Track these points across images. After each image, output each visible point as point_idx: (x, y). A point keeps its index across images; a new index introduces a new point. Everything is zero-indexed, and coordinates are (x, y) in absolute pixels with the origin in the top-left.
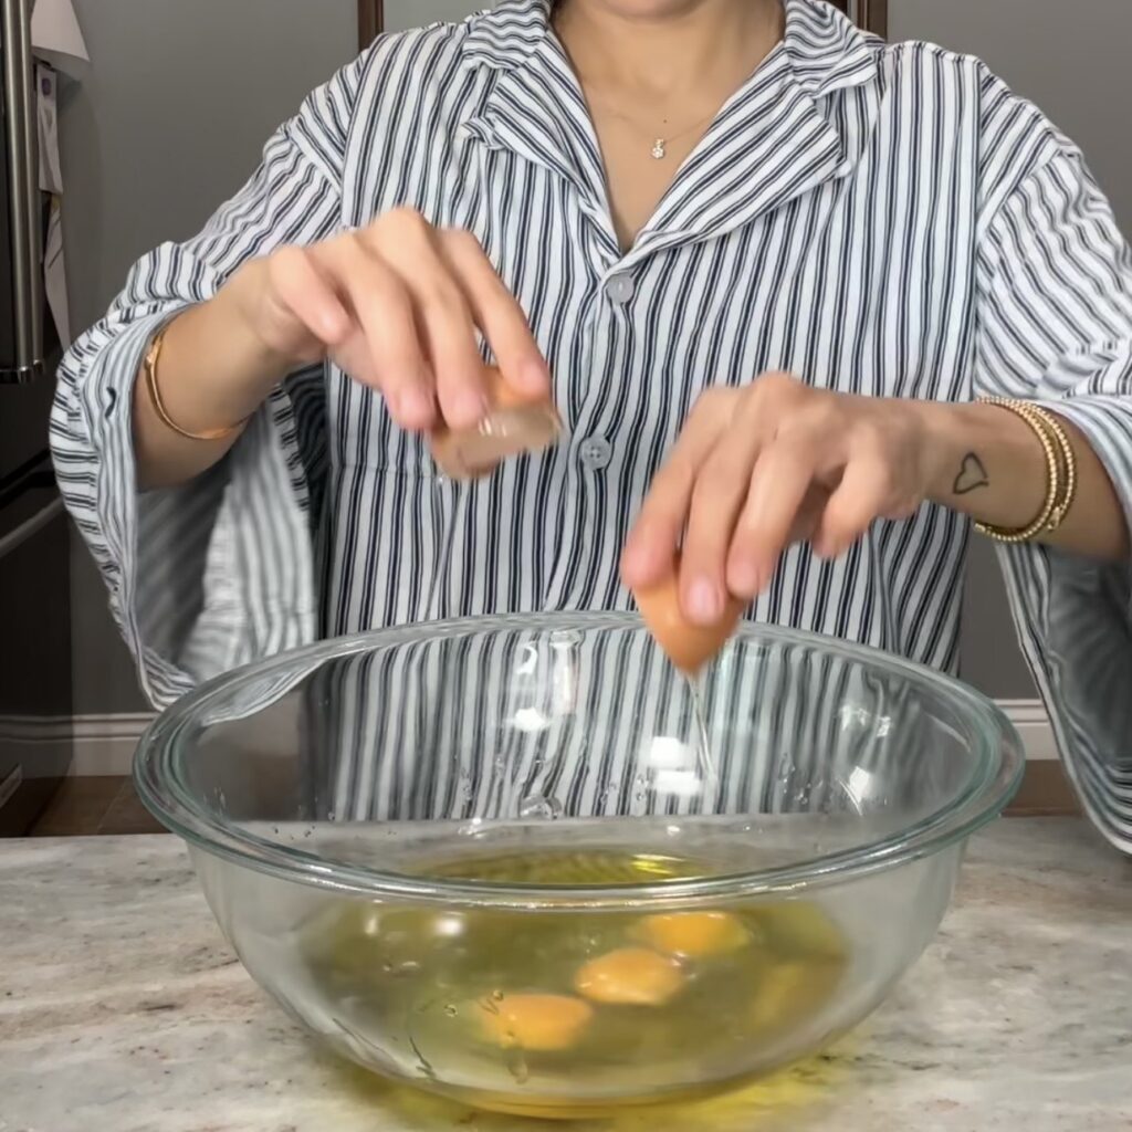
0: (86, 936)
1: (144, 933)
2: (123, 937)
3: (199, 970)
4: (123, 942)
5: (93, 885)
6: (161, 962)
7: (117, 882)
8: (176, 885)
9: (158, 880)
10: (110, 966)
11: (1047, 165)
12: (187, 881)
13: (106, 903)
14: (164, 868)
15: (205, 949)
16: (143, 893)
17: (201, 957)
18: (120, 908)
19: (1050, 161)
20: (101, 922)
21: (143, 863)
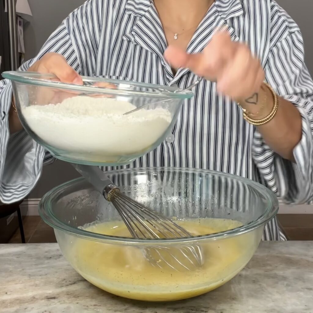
0: (30, 275)
1: (46, 274)
2: (40, 276)
3: (63, 286)
4: (40, 277)
5: (32, 259)
6: (51, 284)
7: (38, 258)
8: (56, 259)
9: (51, 258)
10: (36, 285)
11: (285, 38)
12: (59, 258)
13: (35, 265)
14: (52, 254)
15: (65, 279)
16: (46, 261)
17: (64, 282)
18: (40, 266)
19: (286, 37)
20: (33, 271)
21: (46, 252)
